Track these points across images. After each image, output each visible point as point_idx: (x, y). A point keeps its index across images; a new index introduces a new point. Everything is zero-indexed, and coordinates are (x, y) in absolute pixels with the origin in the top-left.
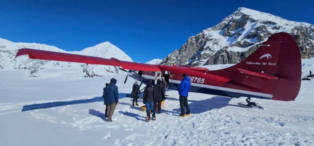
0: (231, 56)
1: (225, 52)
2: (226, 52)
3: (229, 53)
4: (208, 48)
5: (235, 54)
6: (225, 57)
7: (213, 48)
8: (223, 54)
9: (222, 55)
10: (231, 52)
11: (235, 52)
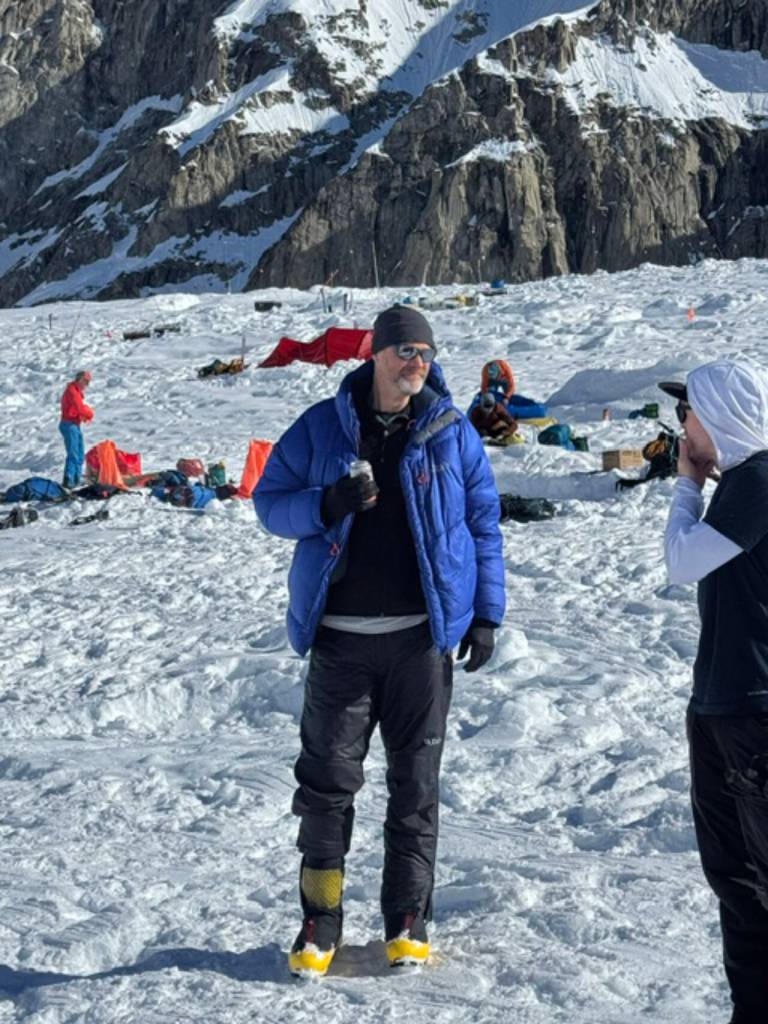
0: (615, 182)
1: (520, 122)
2: (537, 126)
3: (592, 130)
4: (289, 47)
5: (663, 151)
6: (533, 201)
7: (359, 48)
8: (496, 151)
9: (487, 170)
10: (608, 115)
11: (666, 125)
